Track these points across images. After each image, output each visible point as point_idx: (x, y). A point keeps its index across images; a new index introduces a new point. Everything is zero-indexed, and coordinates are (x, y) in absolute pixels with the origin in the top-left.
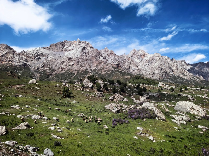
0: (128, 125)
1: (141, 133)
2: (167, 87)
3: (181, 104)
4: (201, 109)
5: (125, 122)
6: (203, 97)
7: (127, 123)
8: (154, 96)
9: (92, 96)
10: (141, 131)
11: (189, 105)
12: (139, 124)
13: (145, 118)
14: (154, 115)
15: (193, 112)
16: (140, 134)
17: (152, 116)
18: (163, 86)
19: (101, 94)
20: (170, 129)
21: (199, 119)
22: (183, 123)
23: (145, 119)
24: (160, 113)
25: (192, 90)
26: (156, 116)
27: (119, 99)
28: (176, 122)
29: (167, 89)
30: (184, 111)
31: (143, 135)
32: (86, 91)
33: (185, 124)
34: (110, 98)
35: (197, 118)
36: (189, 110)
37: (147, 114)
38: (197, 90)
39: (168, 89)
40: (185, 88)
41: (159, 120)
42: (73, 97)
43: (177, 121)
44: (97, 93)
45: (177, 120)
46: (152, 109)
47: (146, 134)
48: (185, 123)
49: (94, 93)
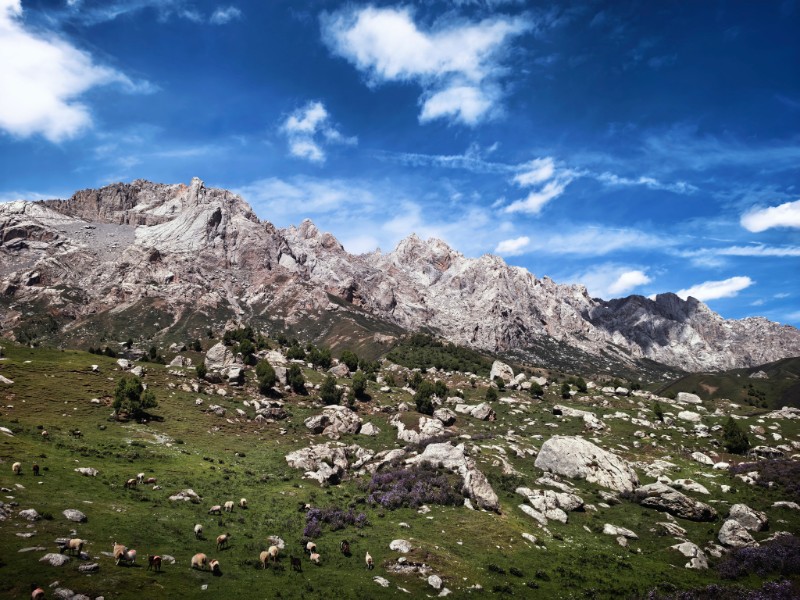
0: (362, 532)
1: (403, 564)
2: (521, 382)
3: (556, 449)
4: (621, 467)
5: (352, 522)
6: (634, 421)
7: (361, 525)
8: (472, 416)
9: (239, 416)
10: (402, 555)
11: (582, 452)
12: (403, 527)
13: (428, 502)
14: (460, 493)
15: (594, 475)
16: (398, 567)
17: (452, 493)
18: (507, 376)
19: (276, 405)
20: (508, 541)
21: (610, 502)
22: (557, 518)
23: (426, 508)
24: (481, 482)
25: (601, 393)
26: (467, 495)
27: (343, 426)
28: (534, 514)
29: (519, 388)
30: (566, 471)
31: (408, 569)
32: (215, 392)
33: (564, 521)
34: (308, 425)
35: (606, 498)
36: (584, 469)
37: (435, 488)
38: (618, 394)
39: (522, 389)
40: (579, 387)
41: (476, 508)
42: (158, 419)
43: (538, 510)
44: (260, 403)
45: (537, 507)
46: (457, 468)
47: (421, 566)
48: (565, 516)
49: (245, 403)
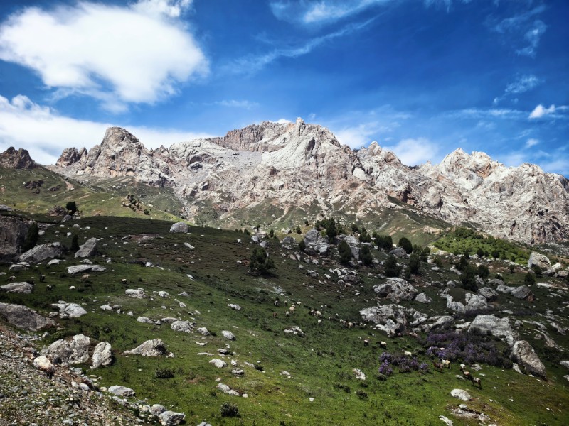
0: (426, 378)
1: (464, 409)
2: (557, 270)
5: (416, 368)
7: (424, 371)
8: (513, 296)
9: (327, 279)
10: (462, 402)
12: (459, 379)
13: (480, 362)
14: (508, 357)
16: (460, 411)
17: (502, 358)
18: (544, 265)
19: (352, 274)
20: (557, 405)
23: (478, 366)
24: (528, 352)
26: (515, 360)
27: (402, 294)
29: (556, 275)
31: (469, 415)
32: (311, 261)
34: (376, 290)
37: (485, 351)
39: (559, 276)
41: (524, 372)
42: (276, 277)
44: (341, 272)
46: (504, 337)
47: (480, 414)
49: (331, 270)
